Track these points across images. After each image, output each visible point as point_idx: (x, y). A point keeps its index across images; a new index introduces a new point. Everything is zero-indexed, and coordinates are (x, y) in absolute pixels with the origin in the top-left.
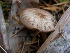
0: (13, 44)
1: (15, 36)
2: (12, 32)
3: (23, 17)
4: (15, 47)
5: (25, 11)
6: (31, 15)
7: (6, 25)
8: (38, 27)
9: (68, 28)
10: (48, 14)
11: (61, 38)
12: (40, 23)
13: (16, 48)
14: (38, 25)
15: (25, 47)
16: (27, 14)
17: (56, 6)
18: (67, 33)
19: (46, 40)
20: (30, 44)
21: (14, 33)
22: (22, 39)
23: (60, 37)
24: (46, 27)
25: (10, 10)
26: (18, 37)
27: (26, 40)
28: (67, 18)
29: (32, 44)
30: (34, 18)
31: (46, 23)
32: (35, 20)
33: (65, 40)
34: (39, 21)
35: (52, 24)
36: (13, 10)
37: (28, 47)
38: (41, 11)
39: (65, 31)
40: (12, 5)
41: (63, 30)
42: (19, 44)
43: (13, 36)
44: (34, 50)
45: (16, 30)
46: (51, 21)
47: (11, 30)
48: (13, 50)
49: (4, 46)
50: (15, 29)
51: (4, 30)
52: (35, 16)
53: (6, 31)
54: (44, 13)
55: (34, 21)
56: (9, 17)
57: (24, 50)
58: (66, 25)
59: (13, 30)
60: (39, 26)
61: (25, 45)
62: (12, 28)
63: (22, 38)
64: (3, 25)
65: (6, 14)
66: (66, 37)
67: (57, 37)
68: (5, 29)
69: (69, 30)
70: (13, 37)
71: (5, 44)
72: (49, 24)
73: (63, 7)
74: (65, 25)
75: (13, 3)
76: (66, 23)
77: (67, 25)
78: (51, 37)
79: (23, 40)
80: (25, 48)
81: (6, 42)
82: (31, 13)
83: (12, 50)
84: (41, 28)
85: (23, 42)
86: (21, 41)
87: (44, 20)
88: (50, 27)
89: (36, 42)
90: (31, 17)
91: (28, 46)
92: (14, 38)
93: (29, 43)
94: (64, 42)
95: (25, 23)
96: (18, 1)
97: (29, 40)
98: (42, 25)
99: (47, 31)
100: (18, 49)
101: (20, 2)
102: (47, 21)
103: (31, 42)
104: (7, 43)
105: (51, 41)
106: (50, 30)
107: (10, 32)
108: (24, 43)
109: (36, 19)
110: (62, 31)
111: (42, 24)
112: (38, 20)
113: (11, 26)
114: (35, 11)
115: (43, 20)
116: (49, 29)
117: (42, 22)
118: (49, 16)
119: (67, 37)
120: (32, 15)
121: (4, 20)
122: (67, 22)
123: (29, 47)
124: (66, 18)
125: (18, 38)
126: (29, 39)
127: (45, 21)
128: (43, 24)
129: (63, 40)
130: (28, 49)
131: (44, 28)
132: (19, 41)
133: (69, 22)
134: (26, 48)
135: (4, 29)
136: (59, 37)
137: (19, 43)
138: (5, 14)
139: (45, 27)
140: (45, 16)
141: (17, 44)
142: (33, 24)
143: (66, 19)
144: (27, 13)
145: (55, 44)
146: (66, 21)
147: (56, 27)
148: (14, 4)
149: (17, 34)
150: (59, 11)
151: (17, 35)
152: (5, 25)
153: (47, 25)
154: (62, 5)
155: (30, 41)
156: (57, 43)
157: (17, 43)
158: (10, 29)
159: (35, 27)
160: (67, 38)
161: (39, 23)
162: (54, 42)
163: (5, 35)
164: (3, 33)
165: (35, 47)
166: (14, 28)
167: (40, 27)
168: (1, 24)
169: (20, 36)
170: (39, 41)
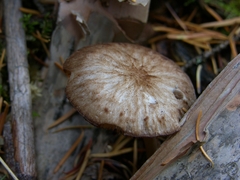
0: (54, 151)
1: (61, 127)
2: (52, 112)
3: (79, 81)
4: (58, 163)
5: (90, 57)
6: (106, 76)
7: (33, 92)
8: (121, 121)
9: (226, 126)
10: (168, 70)
11: (199, 157)
12: (132, 106)
13: (61, 167)
14: (121, 114)
15: (87, 166)
16: (92, 73)
17: (211, 29)
18: (219, 141)
19: (148, 161)
20: (108, 155)
21: (58, 116)
22: (85, 138)
23: (196, 154)
24: (150, 121)
25: (50, 43)
26: (71, 129)
27: (95, 140)
28: (228, 90)
29: (113, 158)
30: (114, 87)
31: (151, 105)
32: (117, 94)
33: (209, 166)
34: (130, 99)
35: (174, 109)
36: (60, 43)
37: (99, 164)
38: (145, 59)
39: (213, 136)
40: (57, 28)
41: (207, 131)
42: (73, 154)
43: (56, 126)
44: (117, 176)
45: (66, 106)
46: (173, 97)
47: (50, 105)
48: (51, 172)
49: (16, 161)
50: (64, 102)
51: (24, 108)
52: (117, 79)
53: (29, 113)
54: (153, 67)
55: (112, 100)
56: (47, 62)
57: (83, 174)
58: (220, 116)
59: (57, 105)
60: (126, 115)
61: (89, 160)
62: (54, 100)
63: (83, 134)
64: (20, 91)
65: (37, 50)
66: (214, 154)
67: (185, 152)
68: (28, 106)
69: (227, 133)
70: (54, 130)
71: (22, 156)
72: (160, 109)
73: (235, 35)
74: (216, 116)
75: (60, 20)
76: (221, 109)
77: (223, 115)
78: (165, 150)
79: (87, 142)
80: (89, 169)
81: (24, 150)
82: (106, 67)
83: (47, 171)
84: (132, 125)
85: (84, 149)
86: (79, 143)
87: (146, 95)
88: (162, 120)
89: (128, 150)
90: (104, 83)
91: (100, 162)
92: (57, 132)
93: (105, 152)
94: (205, 171)
95: (81, 103)
96: (76, 16)
97: (104, 142)
98: (135, 113)
99: (151, 132)
100: (66, 171)
101: (81, 21)
102: (158, 99)
103: (112, 150)
104: (27, 152)
105: (163, 165)
106: (160, 132)
107: (45, 113)
108: (89, 152)
109: (119, 92)
110: (205, 133)
111: (138, 109)
112: (125, 93)
113: (52, 94)
114: (122, 58)
115: (143, 96)
116: (158, 127)
117: (139, 103)
118: (169, 78)
119: (219, 154)
120: (110, 75)
121: (28, 76)
122: (226, 105)
123: (101, 165)
124: (223, 89)
125: (70, 133)
126: (106, 137)
127: (151, 100)
128: (140, 110)
129: (204, 163)
130: (97, 174)
131: (140, 124)
132: (73, 142)
133: (231, 106)
134: (92, 170)
135: (22, 105)
136: (191, 153)
137: (71, 151)
138: (33, 51)
139: (146, 120)
140: (152, 79)
141: (66, 152)
142: (106, 110)
143: (223, 95)
144: (92, 68)
145: (175, 176)
146: (223, 100)
147: (184, 120)
148: (64, 23)
149: (70, 119)
150: (217, 49)
151: (67, 122)
152: (29, 92)
153: (154, 115)
154: (231, 28)
155: (109, 147)
156: (183, 173)
157: (67, 149)
158: (46, 102)
159: (113, 118)
160: (219, 158)
161: (129, 106)
162: (174, 169)
163: (26, 126)
164: (18, 119)
165: (124, 166)
166: (61, 99)
167: (127, 120)
168: (16, 88)
169: (78, 126)
170: (138, 147)
